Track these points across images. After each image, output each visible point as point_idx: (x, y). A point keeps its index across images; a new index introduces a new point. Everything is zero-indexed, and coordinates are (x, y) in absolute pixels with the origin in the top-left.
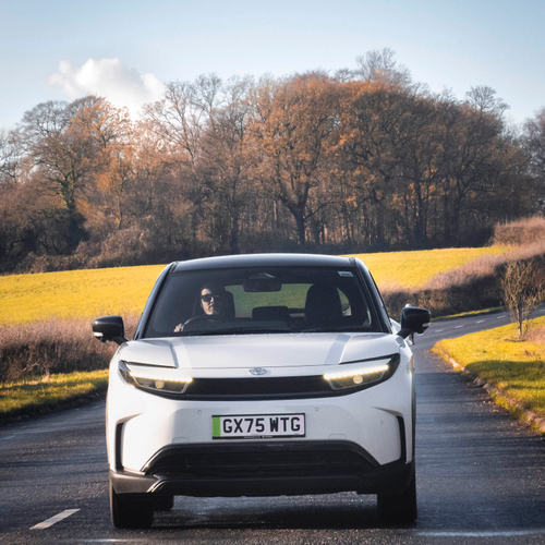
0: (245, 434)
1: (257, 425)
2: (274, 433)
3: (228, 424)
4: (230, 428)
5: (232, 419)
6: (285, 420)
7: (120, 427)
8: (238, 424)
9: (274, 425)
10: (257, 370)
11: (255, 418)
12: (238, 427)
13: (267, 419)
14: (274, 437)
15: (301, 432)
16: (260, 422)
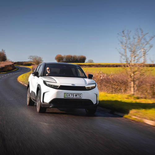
0: (70, 97)
3: (67, 95)
6: (78, 95)
7: (44, 94)
8: (69, 95)
9: (76, 96)
10: (73, 84)
11: (72, 94)
13: (75, 94)
14: (76, 98)
15: (81, 97)
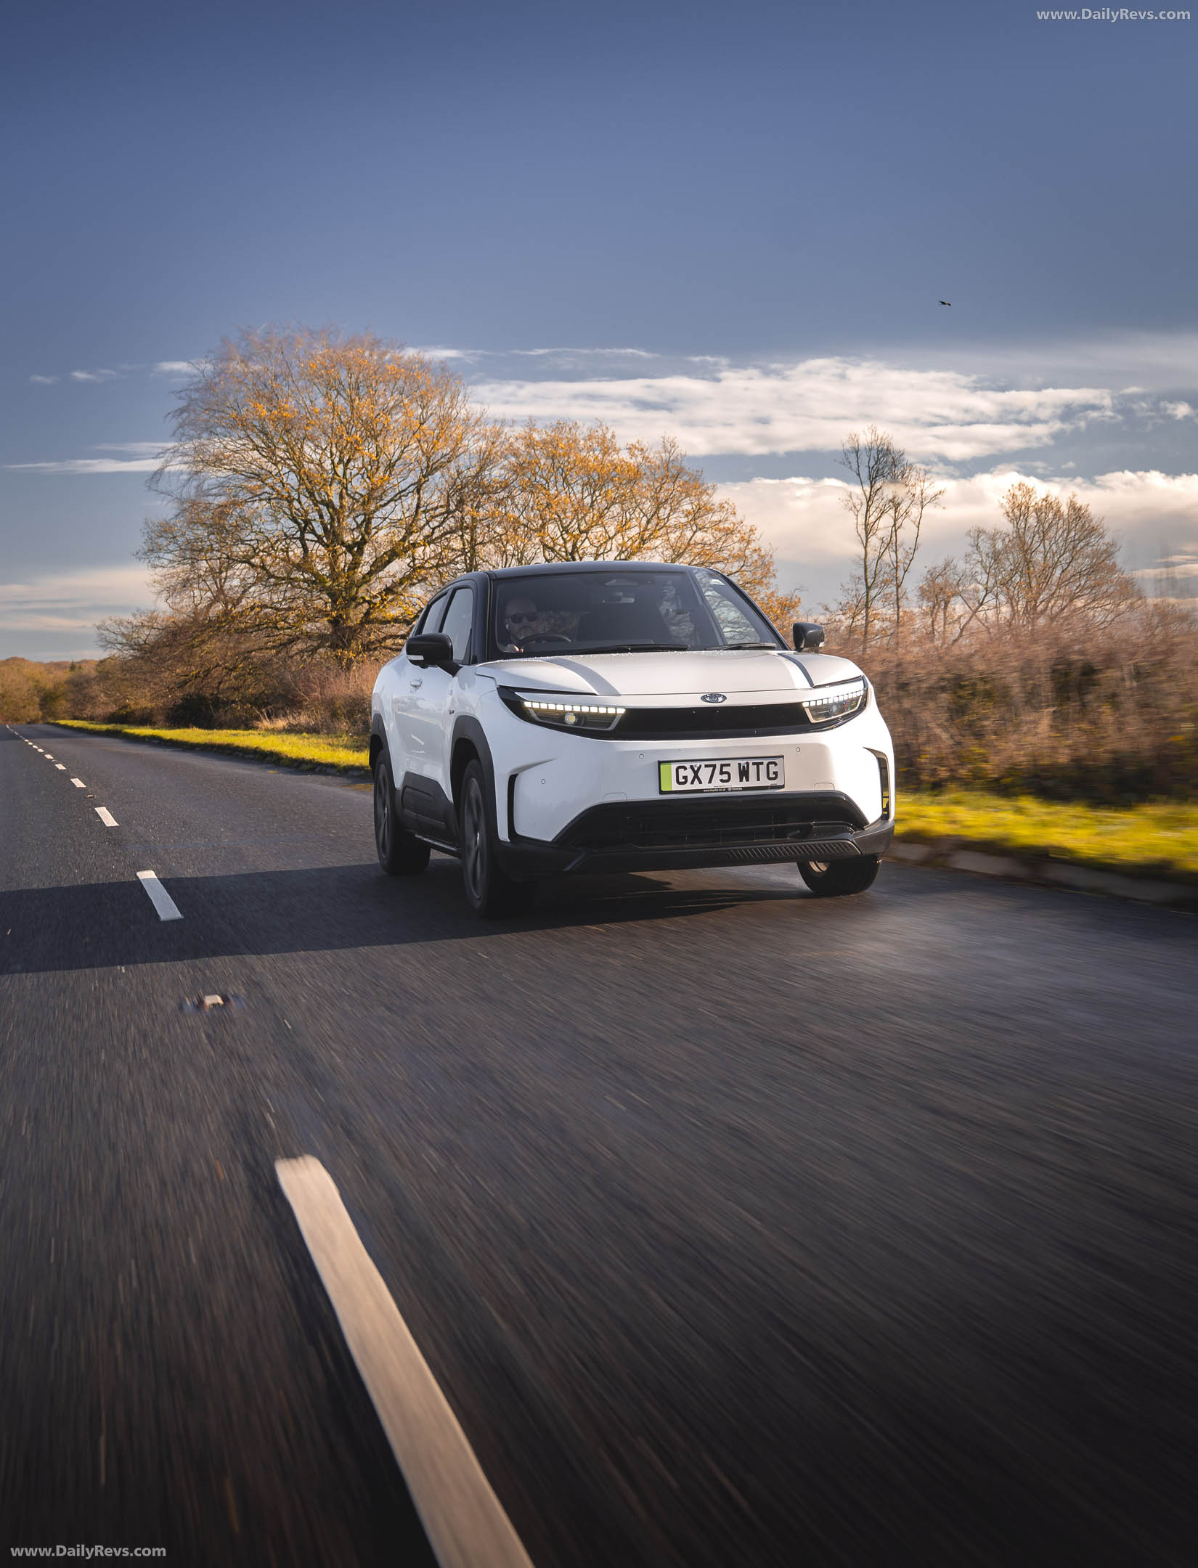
0: (705, 786)
1: (722, 773)
2: (745, 784)
3: (682, 773)
4: (685, 778)
5: (687, 765)
6: (758, 764)
8: (696, 773)
9: (744, 773)
10: (714, 696)
11: (718, 764)
12: (696, 776)
13: (734, 764)
14: (745, 789)
15: (779, 782)
16: (725, 769)
